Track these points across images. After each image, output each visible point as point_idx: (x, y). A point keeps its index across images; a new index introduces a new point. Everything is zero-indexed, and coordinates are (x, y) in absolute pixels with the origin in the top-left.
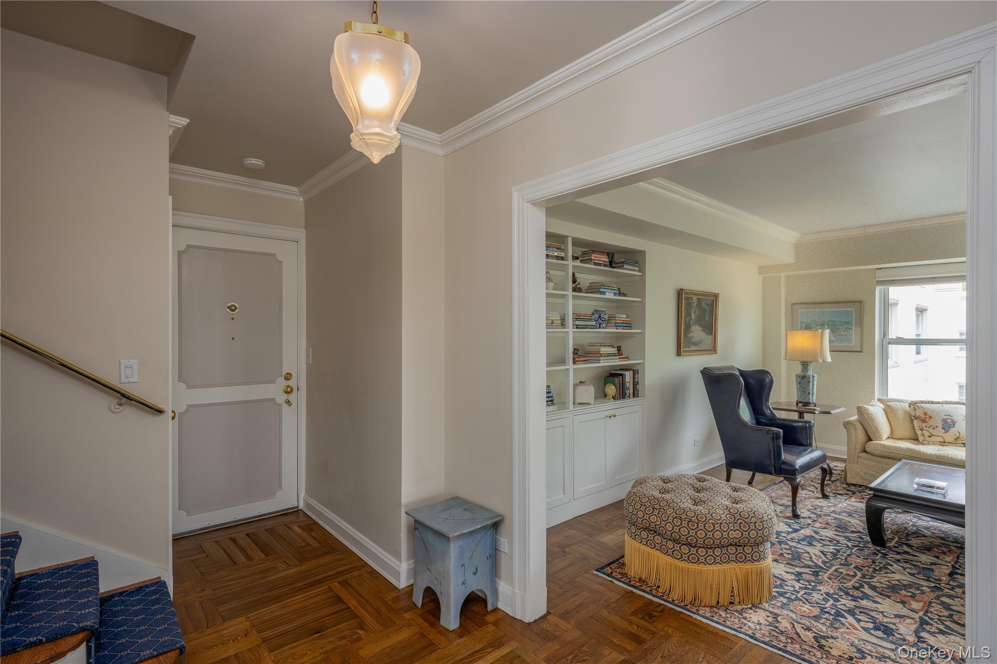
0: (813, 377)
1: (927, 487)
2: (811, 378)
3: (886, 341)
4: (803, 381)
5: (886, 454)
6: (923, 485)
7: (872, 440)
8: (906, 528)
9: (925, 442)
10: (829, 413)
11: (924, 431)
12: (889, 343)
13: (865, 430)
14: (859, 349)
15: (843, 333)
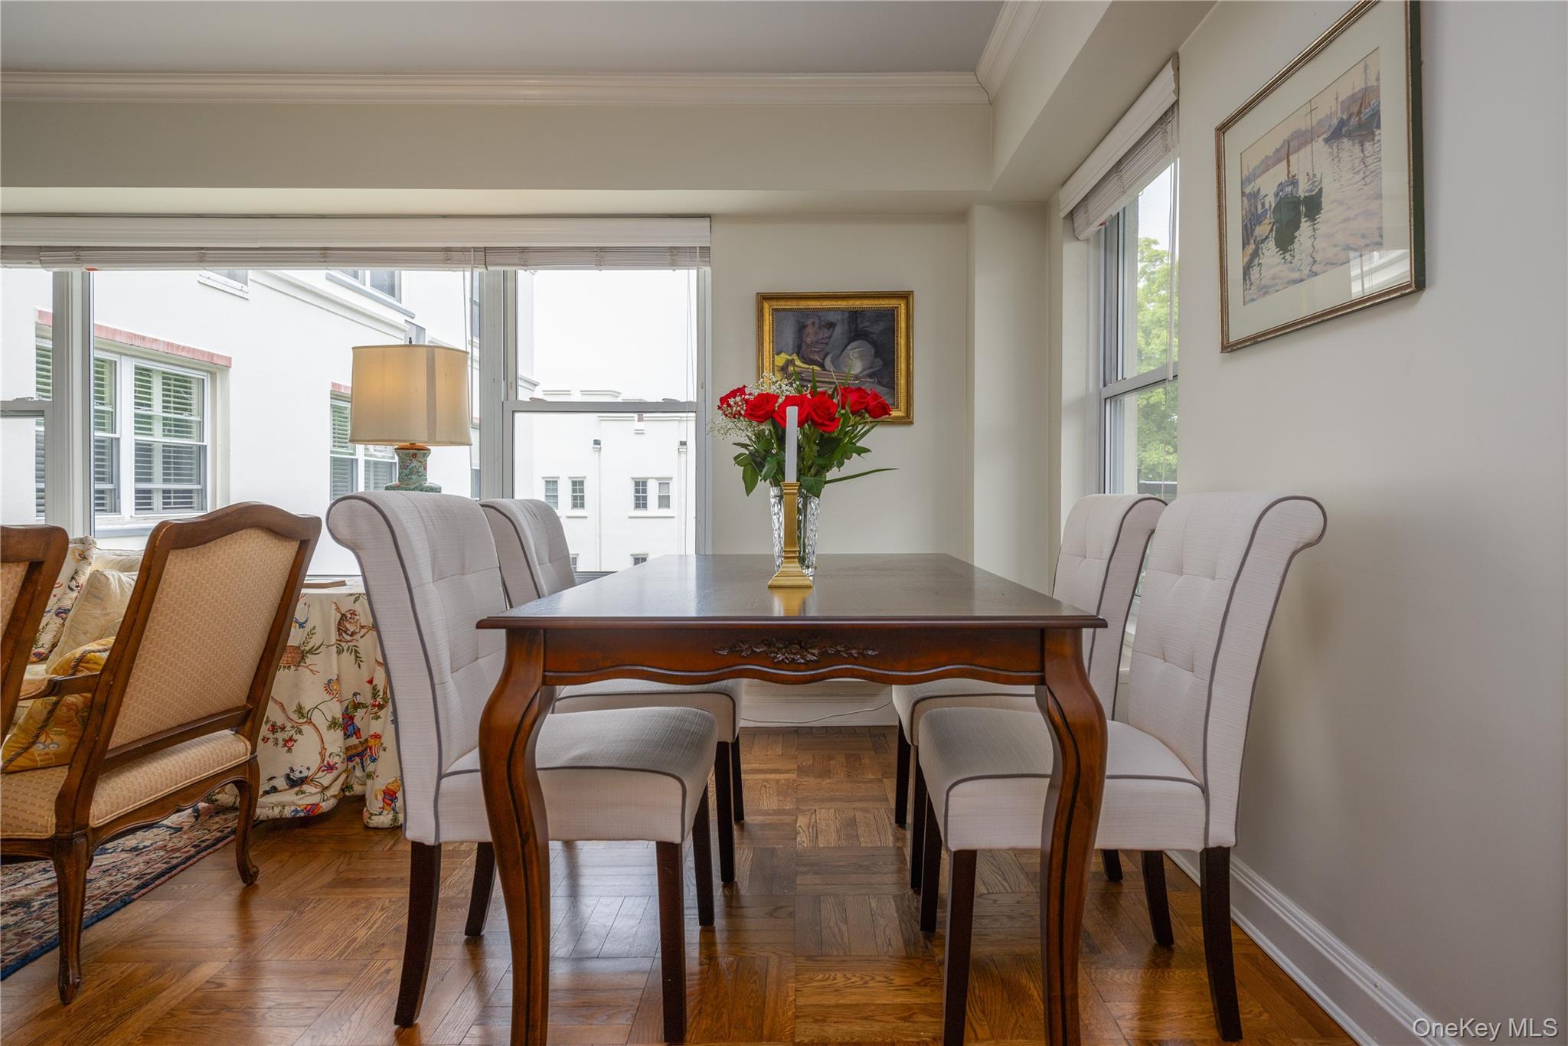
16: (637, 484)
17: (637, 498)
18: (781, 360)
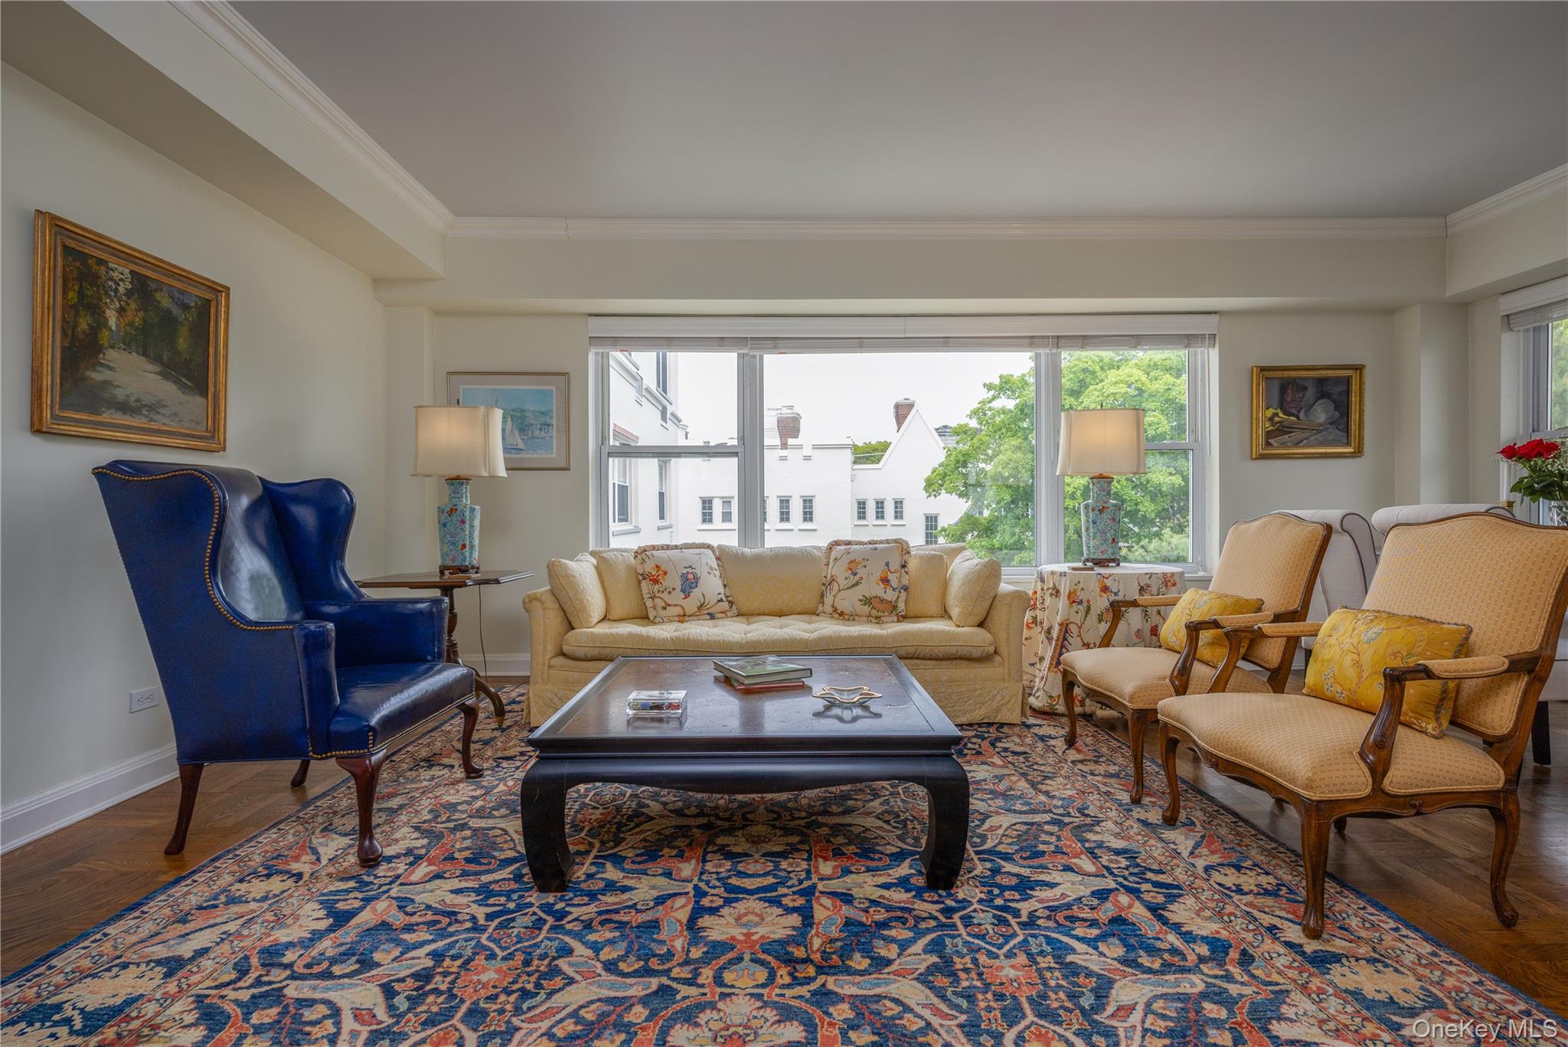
0: (473, 510)
1: (652, 708)
2: (467, 514)
3: (605, 450)
4: (451, 519)
5: (595, 652)
6: (645, 707)
7: (573, 629)
8: (618, 809)
9: (657, 620)
10: (497, 582)
11: (656, 600)
12: (610, 455)
13: (563, 610)
14: (563, 465)
15: (537, 433)
16: (704, 502)
17: (704, 514)
18: (1270, 413)
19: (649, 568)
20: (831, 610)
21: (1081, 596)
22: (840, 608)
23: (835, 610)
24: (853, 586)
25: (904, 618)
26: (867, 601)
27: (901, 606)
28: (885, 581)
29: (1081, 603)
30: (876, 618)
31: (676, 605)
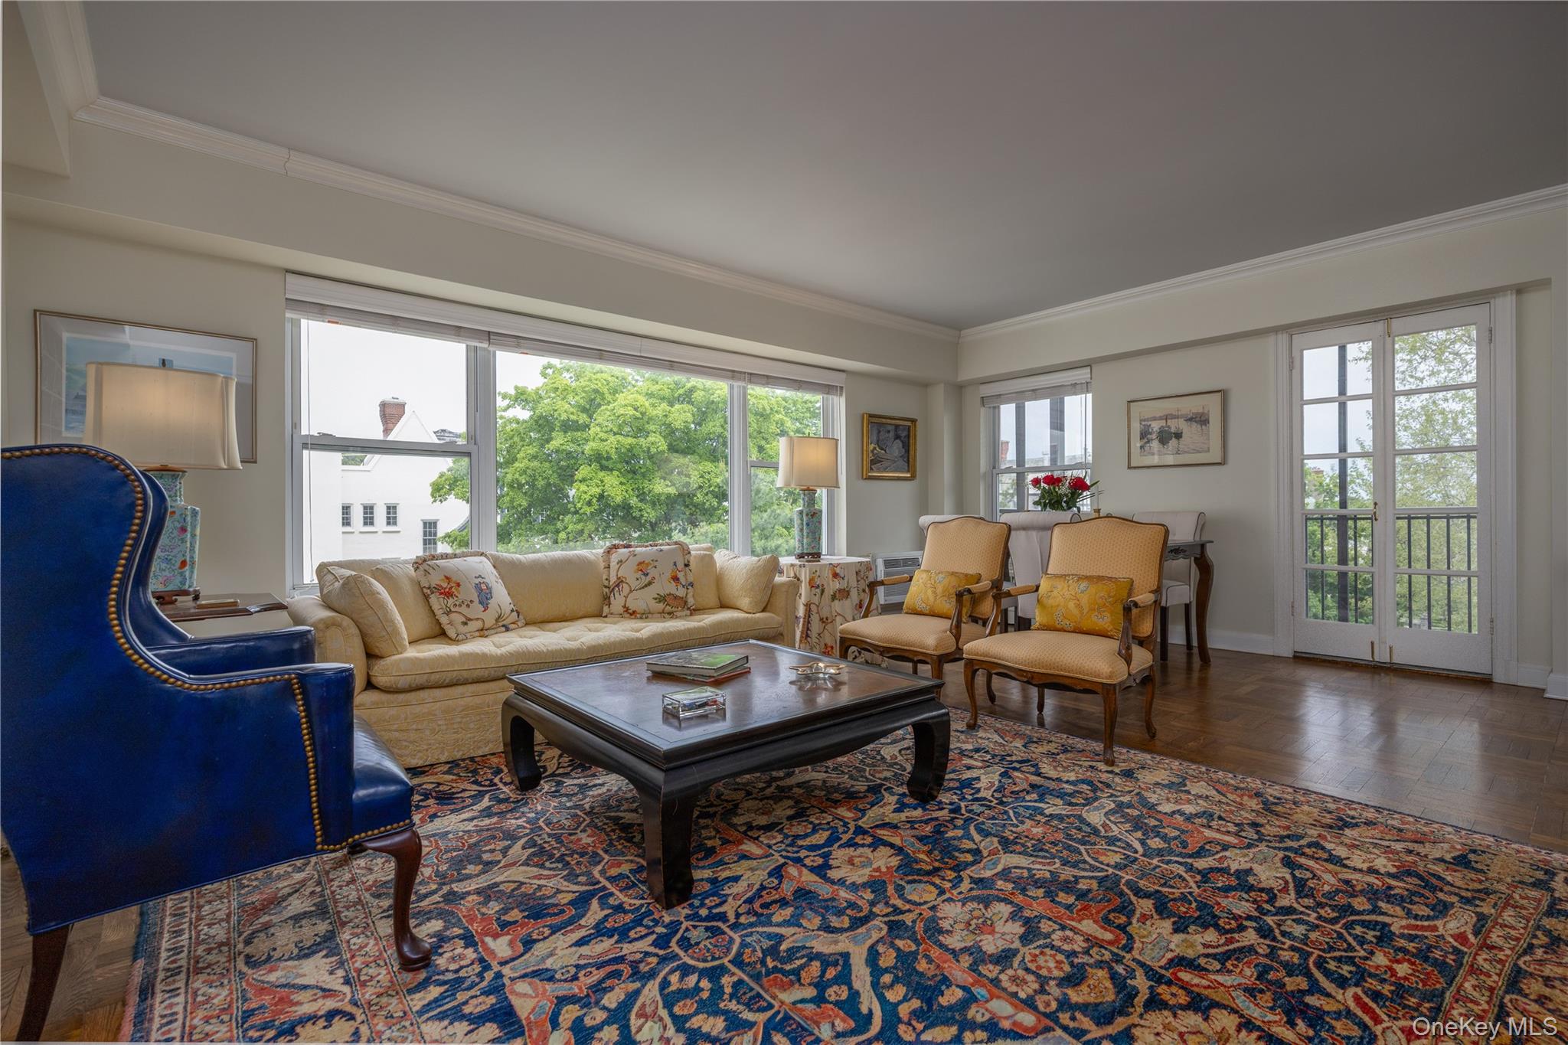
1: (699, 706)
3: (298, 440)
6: (692, 707)
7: (379, 659)
9: (460, 637)
11: (452, 615)
12: (305, 446)
13: (363, 635)
18: (871, 447)
19: (436, 579)
20: (621, 610)
21: (818, 582)
22: (632, 606)
23: (627, 610)
24: (646, 586)
25: (694, 611)
26: (661, 599)
27: (691, 601)
28: (676, 579)
29: (818, 587)
30: (669, 613)
31: (477, 619)
